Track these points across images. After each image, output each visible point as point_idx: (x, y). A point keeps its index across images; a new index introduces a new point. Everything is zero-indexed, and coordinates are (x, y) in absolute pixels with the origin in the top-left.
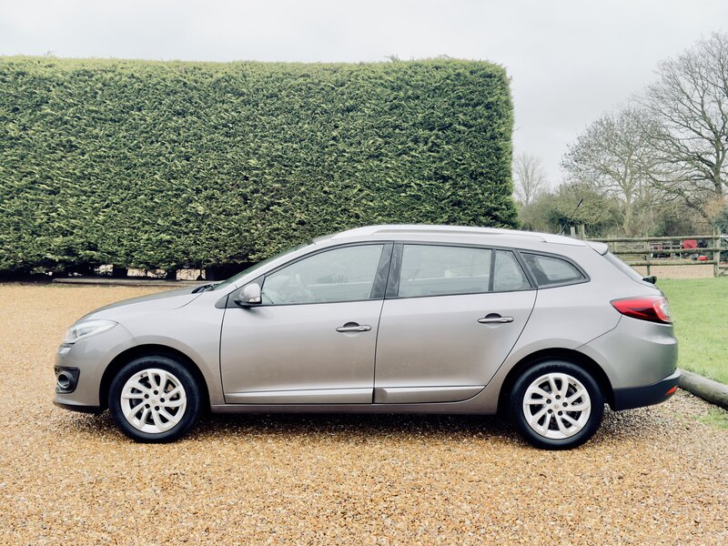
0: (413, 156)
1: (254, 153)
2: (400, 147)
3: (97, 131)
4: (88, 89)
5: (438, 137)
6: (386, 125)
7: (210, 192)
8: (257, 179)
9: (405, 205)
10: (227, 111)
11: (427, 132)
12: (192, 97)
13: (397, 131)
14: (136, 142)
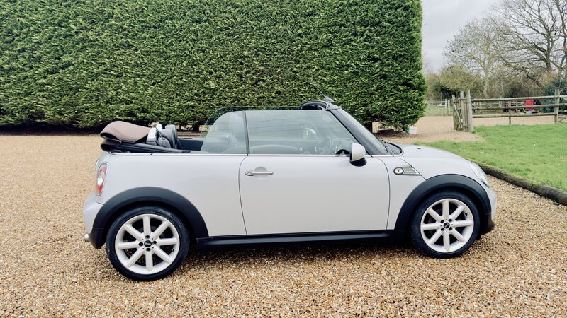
0: (353, 45)
1: (247, 47)
2: (344, 39)
3: (145, 34)
4: (138, 7)
5: (370, 31)
6: (335, 24)
7: (218, 73)
8: (249, 64)
9: (348, 79)
10: (228, 18)
11: (363, 28)
12: (205, 10)
13: (342, 28)
14: (170, 41)
